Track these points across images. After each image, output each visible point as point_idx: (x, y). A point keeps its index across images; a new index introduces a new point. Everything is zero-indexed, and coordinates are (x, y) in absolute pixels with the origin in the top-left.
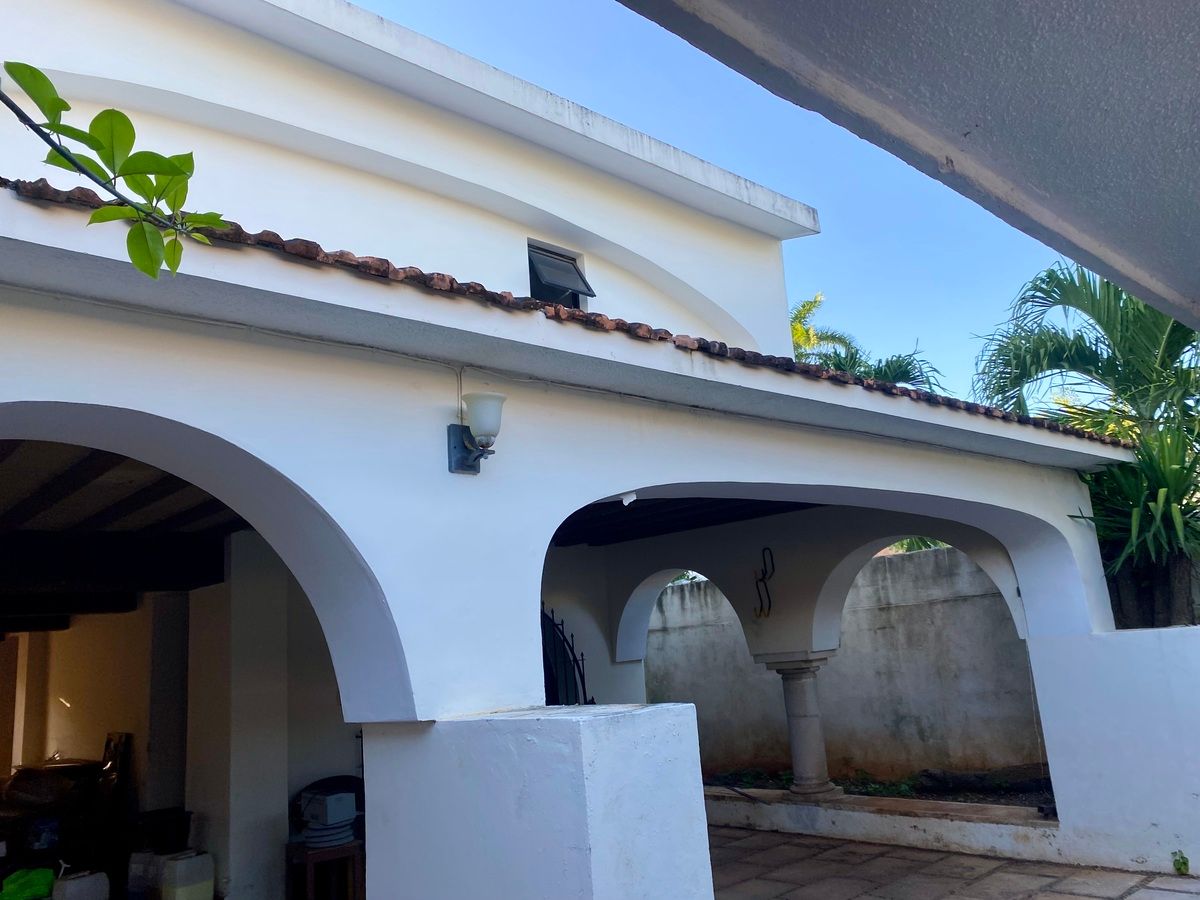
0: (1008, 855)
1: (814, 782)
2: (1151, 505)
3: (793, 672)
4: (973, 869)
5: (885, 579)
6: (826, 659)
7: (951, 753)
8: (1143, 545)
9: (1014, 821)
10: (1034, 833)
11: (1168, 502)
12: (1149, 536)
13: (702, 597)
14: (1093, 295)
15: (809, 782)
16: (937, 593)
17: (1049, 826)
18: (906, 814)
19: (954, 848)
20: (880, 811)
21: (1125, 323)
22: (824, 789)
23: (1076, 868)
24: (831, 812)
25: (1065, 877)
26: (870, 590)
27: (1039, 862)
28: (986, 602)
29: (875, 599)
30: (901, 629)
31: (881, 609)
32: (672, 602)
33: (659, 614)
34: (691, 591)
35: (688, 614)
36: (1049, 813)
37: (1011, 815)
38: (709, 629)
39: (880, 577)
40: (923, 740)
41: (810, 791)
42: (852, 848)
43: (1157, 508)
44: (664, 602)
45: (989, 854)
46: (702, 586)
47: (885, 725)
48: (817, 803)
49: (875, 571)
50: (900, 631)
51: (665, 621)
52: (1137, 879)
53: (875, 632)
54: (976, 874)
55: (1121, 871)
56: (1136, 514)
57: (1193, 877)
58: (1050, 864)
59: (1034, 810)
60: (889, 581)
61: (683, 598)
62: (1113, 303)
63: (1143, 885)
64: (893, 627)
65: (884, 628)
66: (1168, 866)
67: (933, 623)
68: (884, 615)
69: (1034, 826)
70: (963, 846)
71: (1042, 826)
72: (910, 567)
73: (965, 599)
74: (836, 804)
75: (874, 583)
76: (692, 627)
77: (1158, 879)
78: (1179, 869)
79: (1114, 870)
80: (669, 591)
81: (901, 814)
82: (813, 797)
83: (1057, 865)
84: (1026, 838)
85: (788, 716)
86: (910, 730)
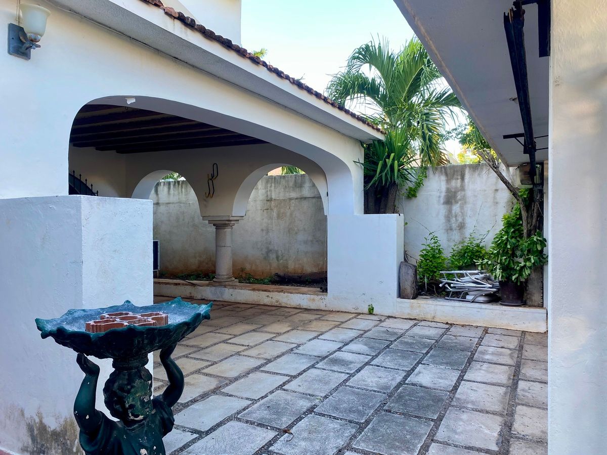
0: (305, 307)
1: (226, 277)
2: (387, 160)
3: (221, 225)
4: (289, 312)
5: (271, 187)
6: (238, 220)
7: (289, 267)
8: (381, 178)
9: (309, 293)
10: (317, 298)
11: (394, 160)
12: (384, 174)
13: (180, 189)
14: (383, 62)
15: (222, 277)
16: (293, 195)
17: (323, 295)
18: (265, 291)
19: (283, 305)
20: (254, 290)
21: (393, 78)
22: (229, 280)
23: (331, 312)
24: (231, 290)
25: (326, 315)
26: (264, 191)
27: (317, 310)
28: (314, 200)
29: (266, 195)
30: (275, 210)
31: (268, 201)
32: (163, 190)
33: (155, 196)
34: (174, 185)
35: (172, 196)
36: (325, 290)
37: (309, 291)
38: (182, 205)
39: (269, 185)
40: (278, 261)
41: (222, 281)
42: (238, 305)
43: (389, 162)
44: (159, 190)
45: (297, 307)
46: (180, 183)
47: (262, 254)
48: (225, 286)
49: (267, 182)
50: (275, 211)
51: (158, 200)
52: (354, 315)
53: (263, 211)
54: (290, 314)
55: (348, 312)
56: (381, 163)
57: (374, 315)
58: (321, 310)
59: (319, 289)
60: (273, 187)
61: (169, 188)
62: (390, 67)
63: (355, 317)
64: (272, 209)
65: (268, 209)
66: (366, 310)
67: (290, 208)
68: (268, 203)
69: (317, 295)
70: (287, 304)
71: (321, 295)
72: (283, 182)
73: (305, 198)
74: (234, 287)
75: (266, 188)
76: (173, 203)
77: (361, 315)
78: (370, 312)
79: (346, 312)
80: (162, 184)
81: (263, 291)
82: (224, 284)
83: (324, 311)
84: (314, 300)
85: (216, 246)
86: (273, 256)
